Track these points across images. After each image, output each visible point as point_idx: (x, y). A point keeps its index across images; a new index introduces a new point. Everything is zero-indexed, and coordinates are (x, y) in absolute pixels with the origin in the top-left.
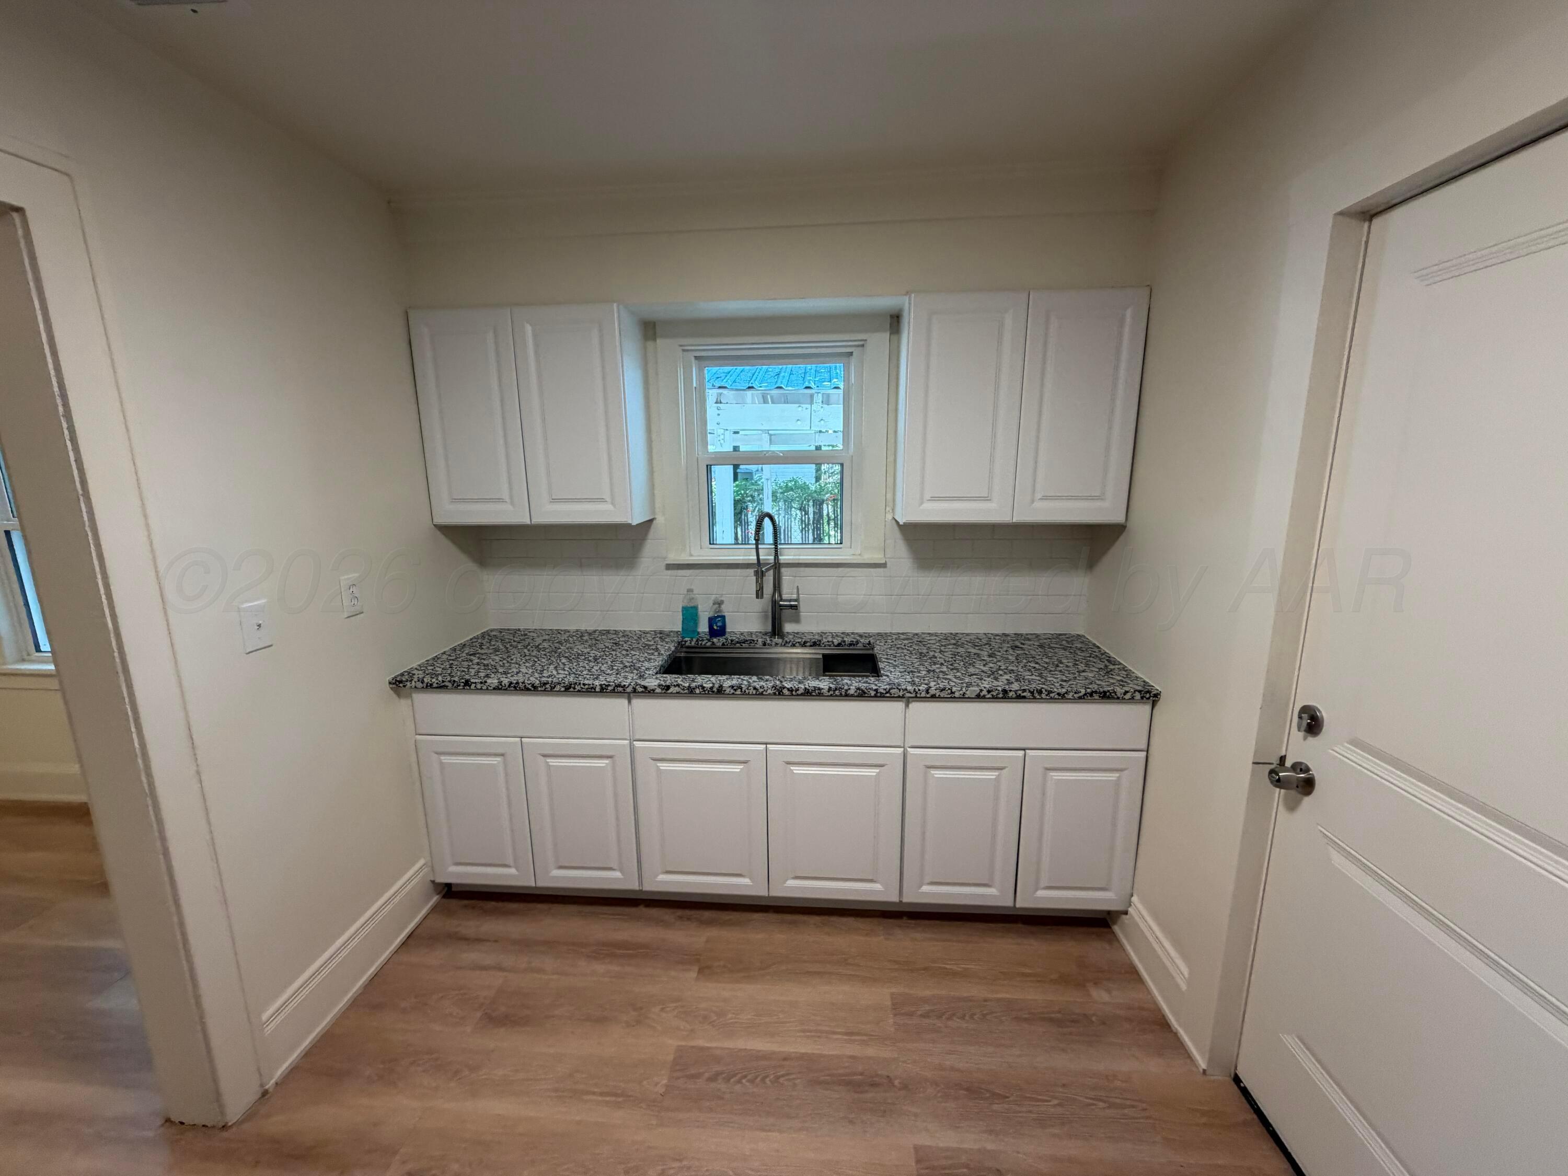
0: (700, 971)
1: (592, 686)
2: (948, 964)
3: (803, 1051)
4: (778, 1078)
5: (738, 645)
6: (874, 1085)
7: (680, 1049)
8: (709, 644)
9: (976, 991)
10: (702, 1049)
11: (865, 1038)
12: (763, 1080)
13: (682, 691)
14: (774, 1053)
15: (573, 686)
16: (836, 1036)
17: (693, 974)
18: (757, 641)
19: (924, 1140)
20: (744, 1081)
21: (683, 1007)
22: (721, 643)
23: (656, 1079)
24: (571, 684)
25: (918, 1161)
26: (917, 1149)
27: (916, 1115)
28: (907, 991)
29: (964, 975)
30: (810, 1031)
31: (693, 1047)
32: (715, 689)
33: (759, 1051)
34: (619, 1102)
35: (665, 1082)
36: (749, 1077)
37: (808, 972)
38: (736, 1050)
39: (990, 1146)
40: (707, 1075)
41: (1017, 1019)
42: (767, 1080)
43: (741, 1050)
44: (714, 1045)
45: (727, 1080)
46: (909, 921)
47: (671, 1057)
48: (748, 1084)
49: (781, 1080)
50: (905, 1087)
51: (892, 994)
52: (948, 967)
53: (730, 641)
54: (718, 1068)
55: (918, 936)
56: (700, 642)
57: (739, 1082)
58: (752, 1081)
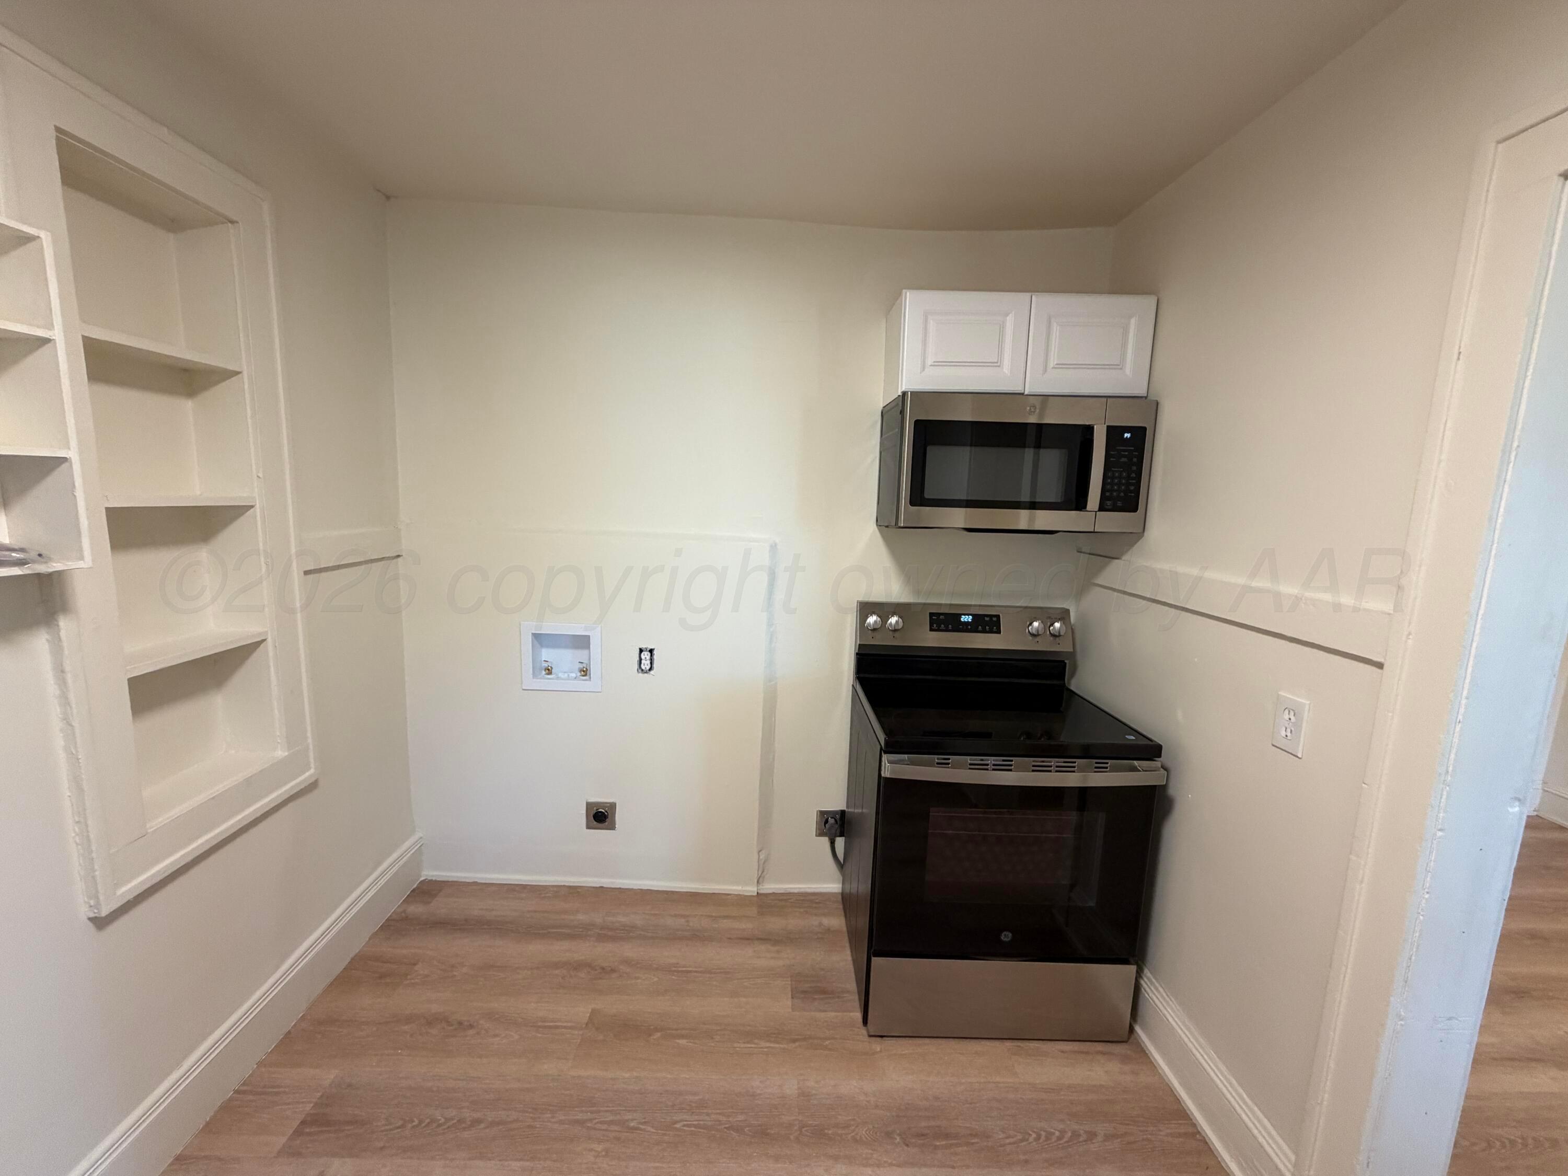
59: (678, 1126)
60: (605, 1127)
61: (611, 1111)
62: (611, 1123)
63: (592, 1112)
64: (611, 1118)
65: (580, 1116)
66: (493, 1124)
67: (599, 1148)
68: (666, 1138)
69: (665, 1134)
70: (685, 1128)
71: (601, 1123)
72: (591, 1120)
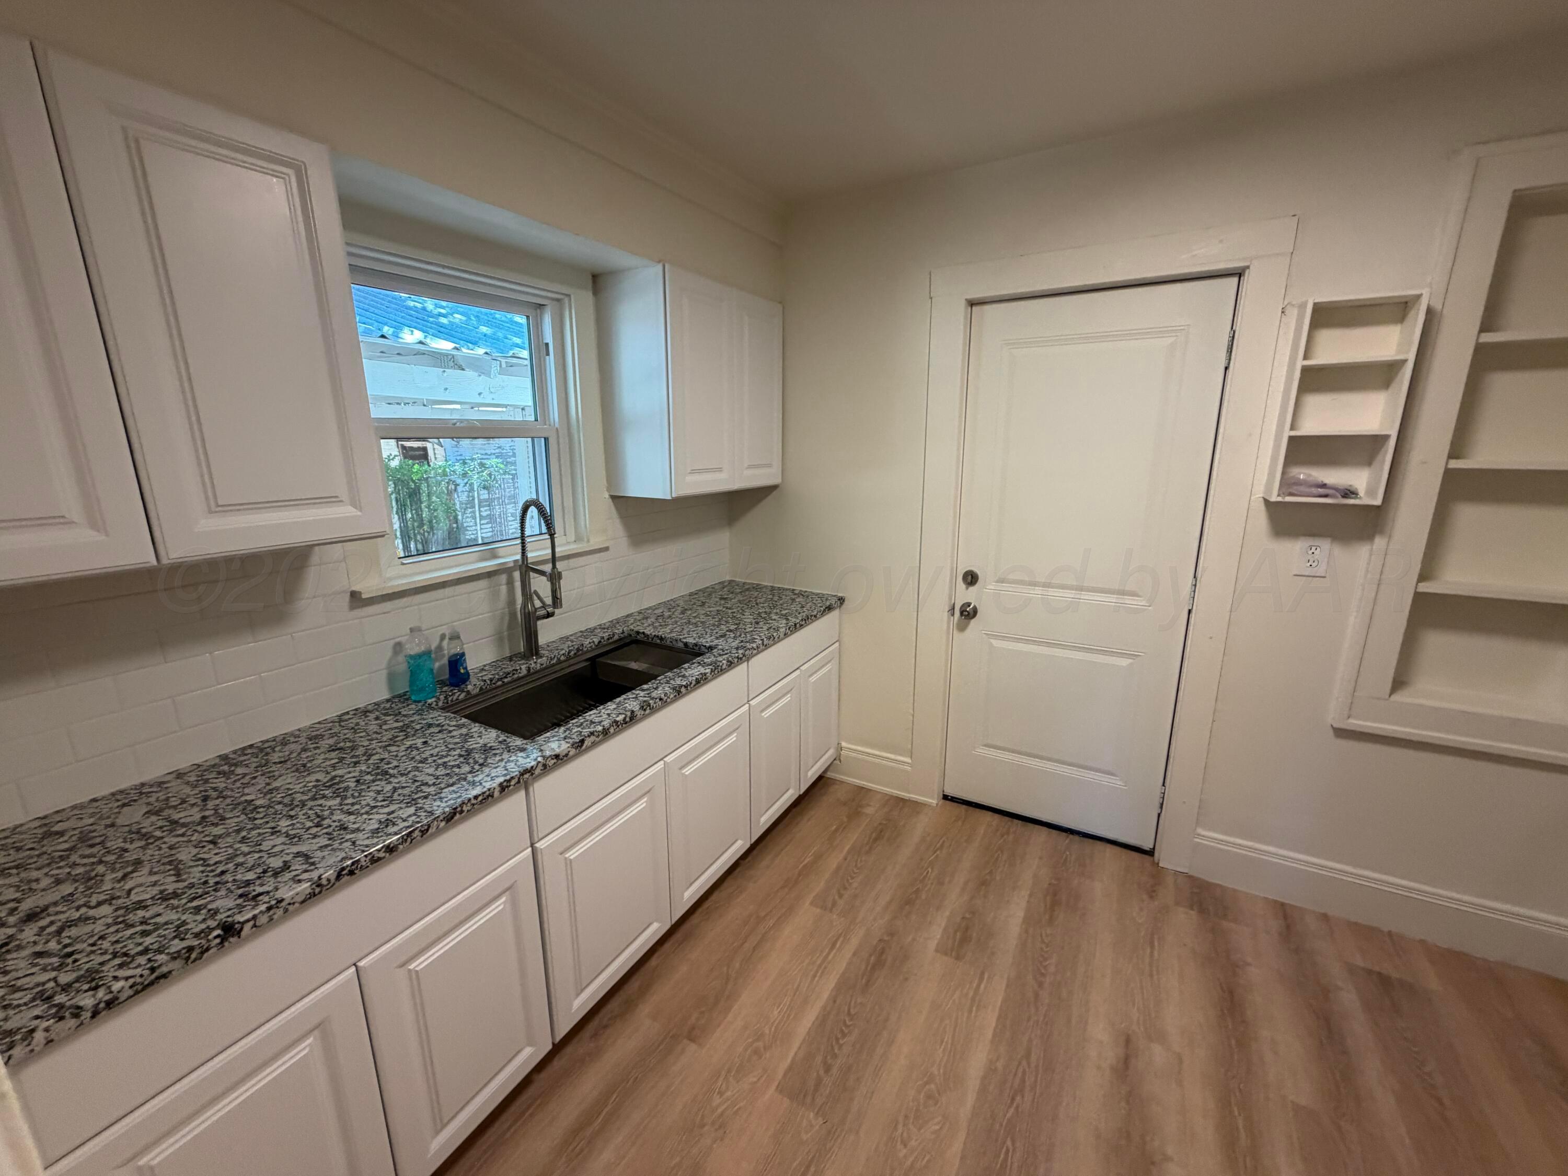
0: (692, 1039)
1: (488, 793)
2: (803, 861)
3: (833, 985)
4: (849, 1013)
5: (500, 683)
6: (883, 952)
7: (780, 1089)
8: (462, 696)
9: (834, 861)
10: (790, 1068)
11: (841, 939)
12: (847, 1026)
13: (597, 739)
14: (824, 1008)
15: (459, 809)
16: (830, 957)
17: (693, 1047)
18: (521, 669)
19: (932, 945)
20: (841, 1042)
21: (729, 1071)
22: (478, 690)
23: (805, 1123)
24: (456, 808)
25: (946, 954)
26: (937, 951)
27: (914, 939)
28: (813, 894)
29: (819, 857)
30: (817, 972)
31: (785, 1075)
32: (628, 719)
33: (817, 1018)
34: (815, 1171)
35: (812, 1115)
36: (839, 1036)
37: (754, 949)
38: (807, 1038)
39: (947, 913)
40: (822, 1072)
41: (868, 852)
42: (848, 1023)
43: (808, 1033)
44: (792, 1054)
45: (835, 1056)
46: (747, 860)
47: (786, 1102)
48: (845, 1040)
49: (852, 1011)
50: (892, 935)
51: (811, 904)
52: (806, 862)
53: (489, 682)
54: (819, 1059)
55: (764, 863)
56: (450, 699)
57: (841, 1047)
58: (844, 1035)
59: (1009, 1143)
60: (1020, 1074)
61: (1036, 1081)
62: (1023, 1081)
63: (1037, 1067)
64: (1028, 1083)
65: (1033, 1058)
66: (1037, 995)
67: (1000, 1065)
68: (997, 1126)
69: (1001, 1125)
70: (1005, 1148)
71: (1024, 1073)
72: (1029, 1064)
